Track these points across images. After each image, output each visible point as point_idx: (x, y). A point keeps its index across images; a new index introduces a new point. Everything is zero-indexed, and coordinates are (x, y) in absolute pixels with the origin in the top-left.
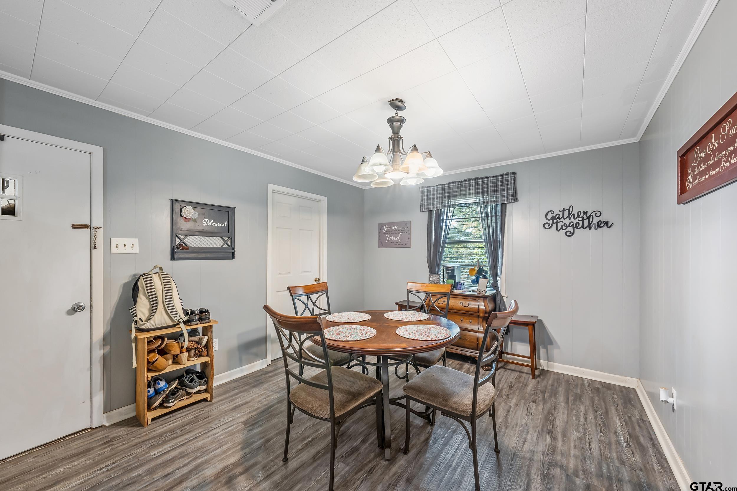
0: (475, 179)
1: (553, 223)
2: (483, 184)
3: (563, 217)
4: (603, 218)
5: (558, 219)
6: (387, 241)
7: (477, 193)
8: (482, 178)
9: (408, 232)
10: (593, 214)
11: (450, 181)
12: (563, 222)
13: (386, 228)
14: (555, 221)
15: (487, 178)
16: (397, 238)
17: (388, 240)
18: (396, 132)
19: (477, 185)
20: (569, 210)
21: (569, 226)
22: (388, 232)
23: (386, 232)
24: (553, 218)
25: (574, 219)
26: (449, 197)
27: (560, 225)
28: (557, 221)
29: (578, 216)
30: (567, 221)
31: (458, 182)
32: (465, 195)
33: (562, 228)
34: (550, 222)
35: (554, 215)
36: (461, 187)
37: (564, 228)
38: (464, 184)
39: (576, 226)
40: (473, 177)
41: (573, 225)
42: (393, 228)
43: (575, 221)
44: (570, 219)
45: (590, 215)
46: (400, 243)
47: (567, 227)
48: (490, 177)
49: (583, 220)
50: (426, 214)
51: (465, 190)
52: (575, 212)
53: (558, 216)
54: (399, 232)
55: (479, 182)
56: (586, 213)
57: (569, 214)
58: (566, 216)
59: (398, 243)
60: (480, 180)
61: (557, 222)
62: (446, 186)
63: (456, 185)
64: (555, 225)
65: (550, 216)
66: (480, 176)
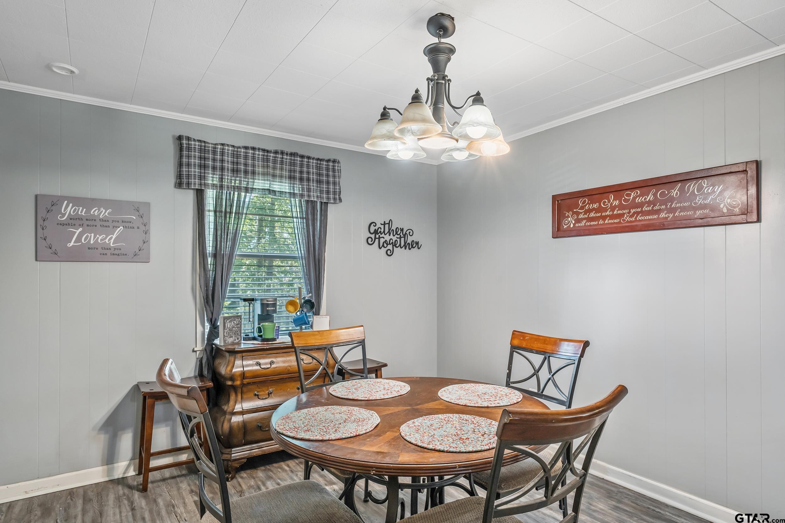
0: (292, 154)
1: (375, 238)
2: (302, 166)
3: (384, 232)
4: (415, 238)
5: (380, 234)
6: (72, 244)
7: (291, 178)
8: (302, 157)
9: (142, 228)
10: (408, 232)
11: (250, 145)
12: (383, 238)
13: (68, 210)
14: (377, 236)
15: (309, 158)
16: (111, 240)
17: (79, 239)
18: (438, 67)
19: (292, 164)
20: (389, 224)
21: (390, 244)
22: (78, 222)
23: (70, 222)
24: (376, 232)
25: (394, 236)
26: (246, 172)
27: (382, 240)
28: (379, 236)
29: (396, 233)
30: (387, 238)
31: (264, 150)
32: (274, 176)
33: (383, 246)
34: (373, 236)
35: (376, 228)
36: (268, 161)
37: (385, 245)
38: (273, 157)
39: (394, 245)
40: (289, 151)
41: (392, 243)
42: (94, 211)
43: (394, 238)
44: (390, 235)
45: (406, 233)
46: (117, 252)
47: (387, 244)
48: (313, 159)
49: (400, 238)
50: (189, 196)
51: (274, 168)
52: (394, 228)
53: (379, 230)
54: (116, 224)
55: (297, 160)
56: (402, 230)
57: (389, 229)
58: (387, 231)
59: (112, 251)
60: (299, 159)
61: (379, 238)
62: (241, 152)
63: (259, 155)
64: (377, 240)
65: (373, 229)
66: (301, 152)
